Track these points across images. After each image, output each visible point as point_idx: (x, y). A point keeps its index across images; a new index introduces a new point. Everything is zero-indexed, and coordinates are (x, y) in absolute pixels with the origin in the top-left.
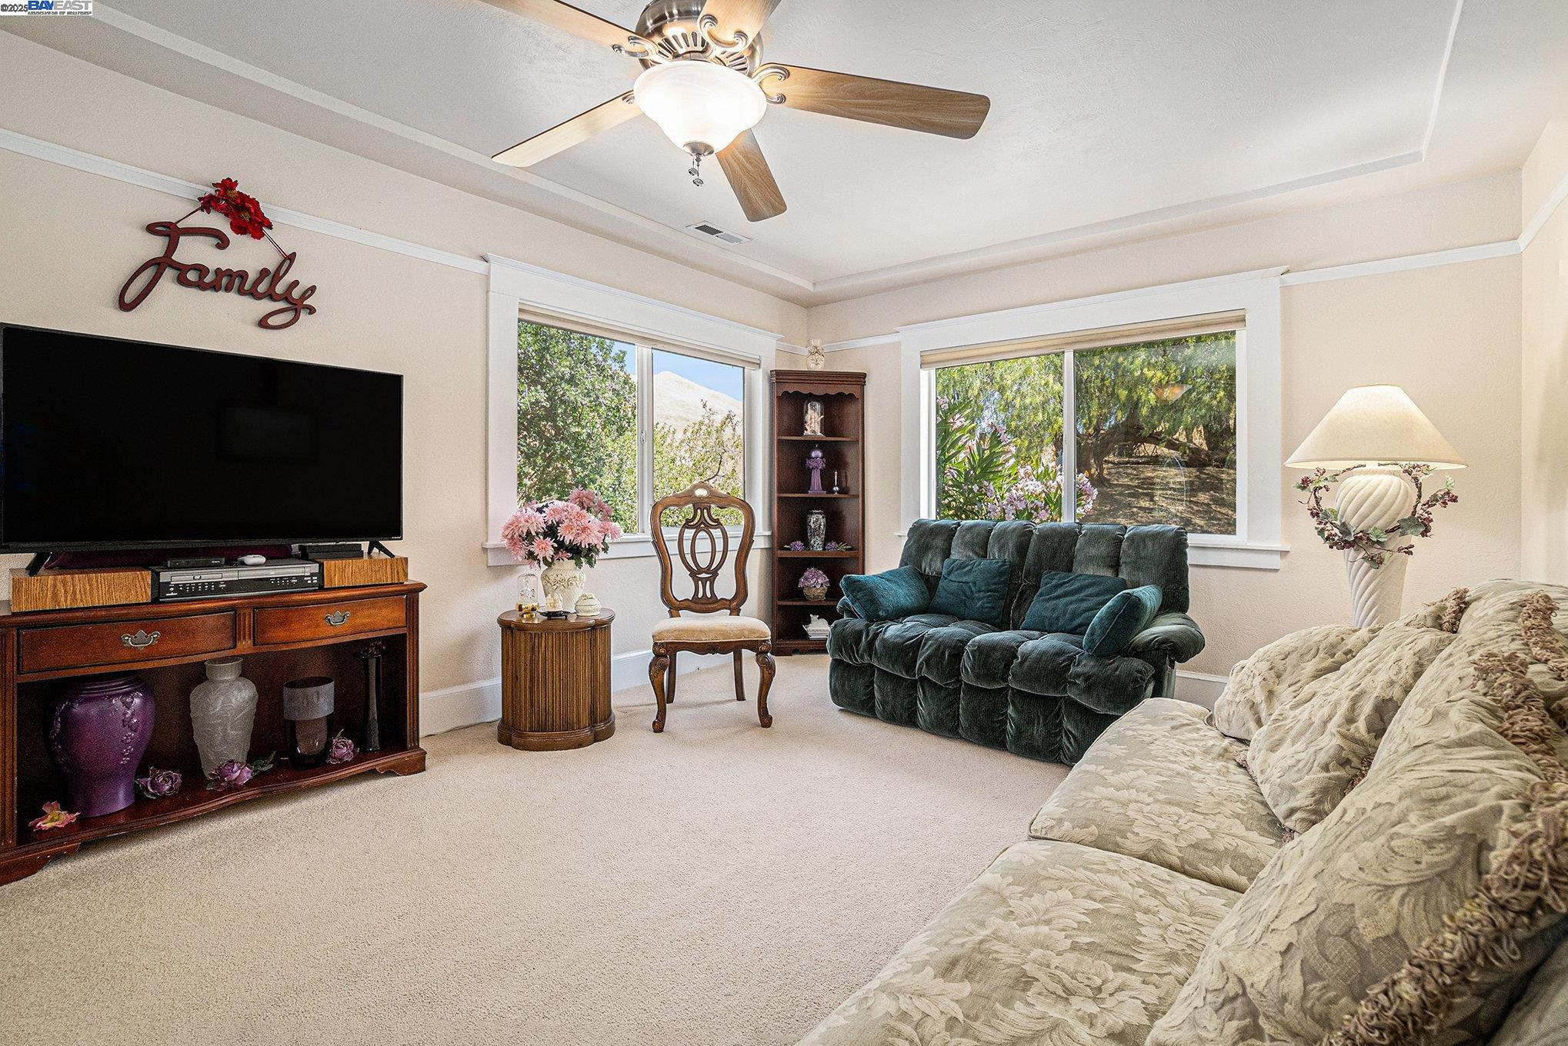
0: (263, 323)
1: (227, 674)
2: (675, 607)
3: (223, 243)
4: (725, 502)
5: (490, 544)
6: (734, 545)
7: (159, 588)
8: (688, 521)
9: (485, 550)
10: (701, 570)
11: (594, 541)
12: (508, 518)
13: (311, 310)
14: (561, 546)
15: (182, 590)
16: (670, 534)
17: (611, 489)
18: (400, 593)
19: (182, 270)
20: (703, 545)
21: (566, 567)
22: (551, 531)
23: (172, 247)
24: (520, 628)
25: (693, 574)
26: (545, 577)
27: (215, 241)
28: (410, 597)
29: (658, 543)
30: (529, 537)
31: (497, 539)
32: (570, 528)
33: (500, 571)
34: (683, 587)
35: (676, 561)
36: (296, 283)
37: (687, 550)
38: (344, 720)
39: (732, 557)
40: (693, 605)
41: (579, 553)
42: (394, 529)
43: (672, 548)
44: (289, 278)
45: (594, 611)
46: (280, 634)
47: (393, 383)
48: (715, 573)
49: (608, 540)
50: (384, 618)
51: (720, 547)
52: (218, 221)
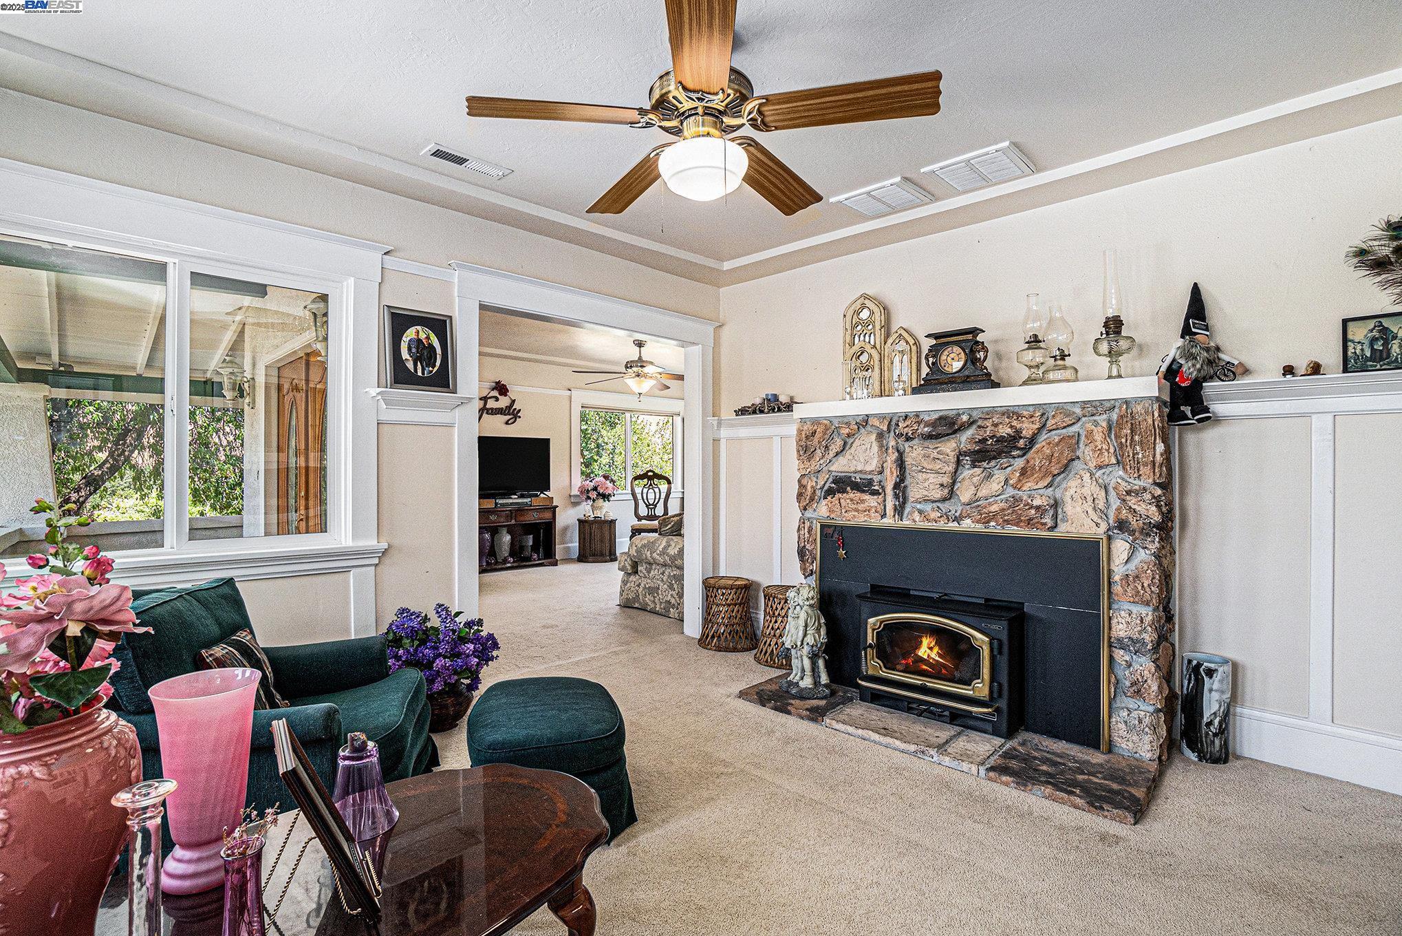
0: (507, 423)
1: (504, 531)
2: (640, 518)
3: (497, 399)
4: (660, 477)
5: (572, 494)
6: (663, 496)
7: (496, 504)
8: (645, 485)
9: (570, 496)
10: (650, 505)
11: (610, 492)
12: (579, 485)
13: (520, 417)
14: (599, 494)
15: (503, 505)
16: (638, 490)
17: (607, 466)
18: (550, 508)
19: (488, 410)
20: (651, 496)
21: (600, 502)
22: (595, 489)
23: (485, 404)
24: (585, 521)
25: (647, 506)
26: (592, 505)
27: (494, 399)
28: (553, 509)
29: (634, 494)
30: (588, 491)
31: (575, 492)
32: (602, 488)
33: (575, 504)
34: (643, 511)
35: (641, 502)
36: (515, 409)
37: (645, 497)
38: (535, 548)
39: (662, 501)
40: (647, 518)
41: (605, 497)
42: (548, 488)
43: (639, 496)
44: (514, 407)
45: (611, 517)
46: (522, 518)
47: (547, 441)
48: (656, 506)
49: (615, 492)
50: (548, 515)
51: (658, 497)
52: (495, 393)
